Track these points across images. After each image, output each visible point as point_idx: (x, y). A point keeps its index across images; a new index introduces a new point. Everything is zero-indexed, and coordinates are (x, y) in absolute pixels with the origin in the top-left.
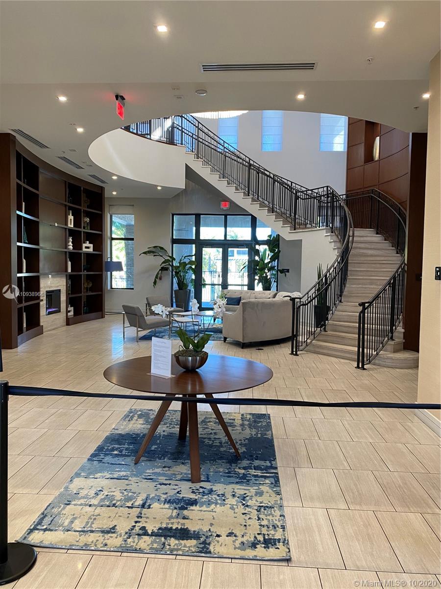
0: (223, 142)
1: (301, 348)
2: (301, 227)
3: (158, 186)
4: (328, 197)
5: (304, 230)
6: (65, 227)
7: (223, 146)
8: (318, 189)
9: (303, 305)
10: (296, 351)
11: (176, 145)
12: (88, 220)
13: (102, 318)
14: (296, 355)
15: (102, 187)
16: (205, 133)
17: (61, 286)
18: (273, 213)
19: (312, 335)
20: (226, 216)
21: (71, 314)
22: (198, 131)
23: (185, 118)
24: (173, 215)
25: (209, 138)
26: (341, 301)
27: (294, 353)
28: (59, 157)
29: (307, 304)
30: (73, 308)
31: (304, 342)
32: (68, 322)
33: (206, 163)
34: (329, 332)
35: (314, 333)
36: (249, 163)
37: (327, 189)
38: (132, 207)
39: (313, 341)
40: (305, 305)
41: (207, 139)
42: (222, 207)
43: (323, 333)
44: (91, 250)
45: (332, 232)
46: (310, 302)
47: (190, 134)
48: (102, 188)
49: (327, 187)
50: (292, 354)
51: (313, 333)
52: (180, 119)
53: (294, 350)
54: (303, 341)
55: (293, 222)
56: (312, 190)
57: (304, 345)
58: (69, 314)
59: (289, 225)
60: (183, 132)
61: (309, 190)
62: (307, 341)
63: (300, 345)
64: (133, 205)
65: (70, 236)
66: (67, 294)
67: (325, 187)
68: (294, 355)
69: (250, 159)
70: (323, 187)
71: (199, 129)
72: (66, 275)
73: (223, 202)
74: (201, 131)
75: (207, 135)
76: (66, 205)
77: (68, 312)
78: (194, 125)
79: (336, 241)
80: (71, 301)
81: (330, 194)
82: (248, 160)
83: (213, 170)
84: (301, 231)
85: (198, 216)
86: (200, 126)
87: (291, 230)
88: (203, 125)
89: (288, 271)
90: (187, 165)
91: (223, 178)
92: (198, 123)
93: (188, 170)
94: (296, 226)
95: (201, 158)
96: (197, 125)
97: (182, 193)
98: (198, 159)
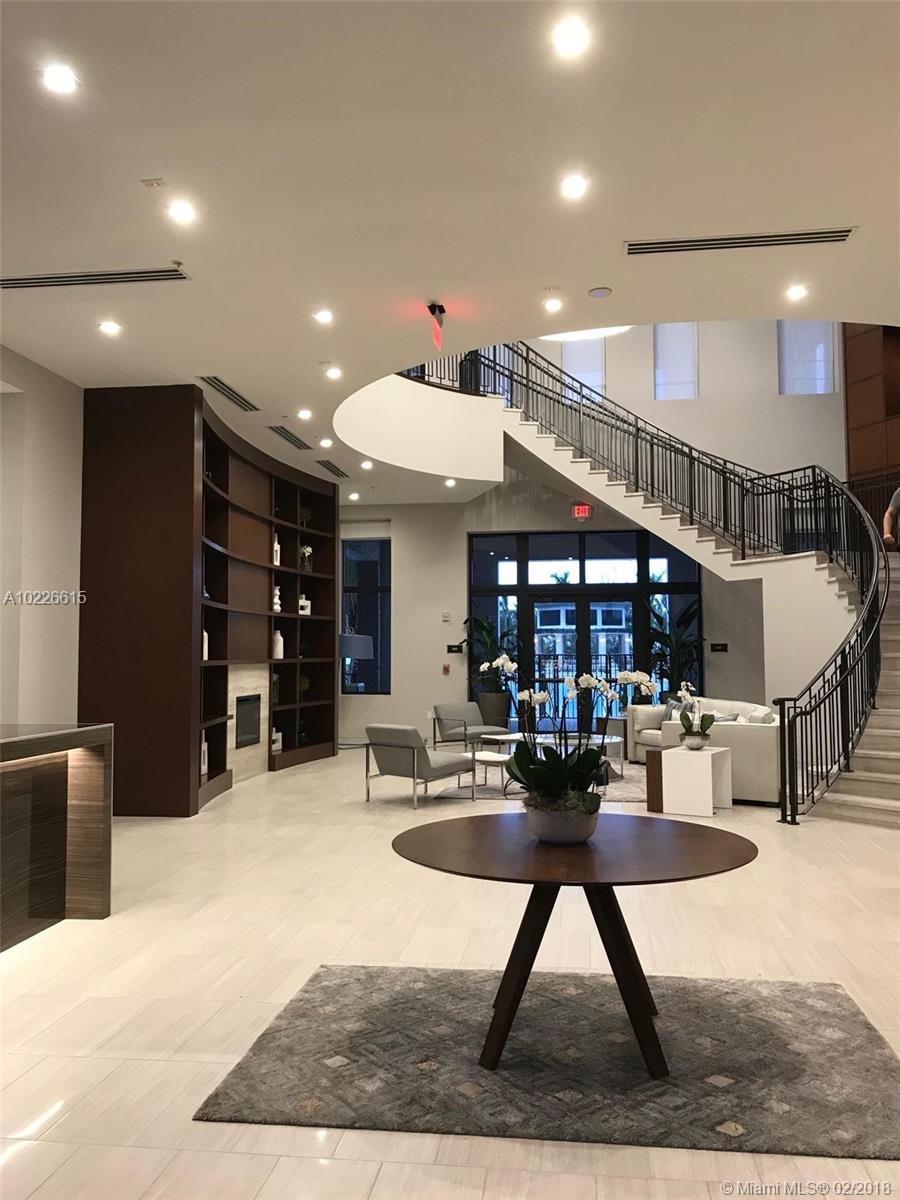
0: (577, 385)
1: (801, 808)
2: (757, 553)
3: (445, 478)
4: (816, 488)
5: (766, 559)
6: (269, 565)
7: (579, 394)
8: (792, 472)
9: (801, 714)
10: (793, 816)
11: (485, 396)
12: (308, 550)
13: (334, 755)
14: (794, 822)
15: (334, 485)
16: (542, 370)
17: (259, 687)
18: (692, 524)
19: (822, 779)
20: (582, 534)
21: (278, 746)
22: (527, 367)
24: (471, 536)
25: (551, 379)
26: (874, 707)
27: (789, 818)
28: (271, 428)
29: (810, 713)
30: (280, 734)
31: (808, 795)
32: (273, 764)
33: (546, 428)
34: (857, 774)
35: (827, 776)
36: (636, 426)
37: (814, 472)
38: (384, 524)
39: (826, 794)
40: (806, 713)
41: (546, 381)
43: (845, 775)
44: (307, 612)
45: (831, 562)
46: (815, 709)
47: (507, 372)
48: (334, 487)
49: (813, 468)
50: (784, 820)
51: (825, 775)
53: (789, 813)
54: (805, 793)
55: (739, 543)
56: (771, 477)
57: (808, 803)
58: (274, 747)
59: (731, 549)
60: (496, 371)
61: (766, 477)
62: (812, 792)
63: (800, 801)
64: (389, 521)
65: (276, 585)
66: (271, 705)
67: (808, 468)
68: (789, 823)
69: (637, 418)
70: (804, 469)
71: (530, 362)
72: (270, 665)
73: (576, 507)
74: (534, 365)
75: (546, 373)
76: (270, 524)
77: (272, 742)
78: (519, 355)
79: (843, 580)
80: (276, 721)
81: (821, 482)
82: (632, 419)
83: (561, 443)
84: (759, 560)
85: (523, 538)
86: (532, 355)
87: (735, 559)
88: (537, 354)
89: (724, 648)
90: (506, 435)
91: (582, 457)
92: (528, 349)
93: (509, 444)
94: (747, 551)
95: (534, 420)
96: (525, 354)
97: (491, 491)
98: (531, 422)
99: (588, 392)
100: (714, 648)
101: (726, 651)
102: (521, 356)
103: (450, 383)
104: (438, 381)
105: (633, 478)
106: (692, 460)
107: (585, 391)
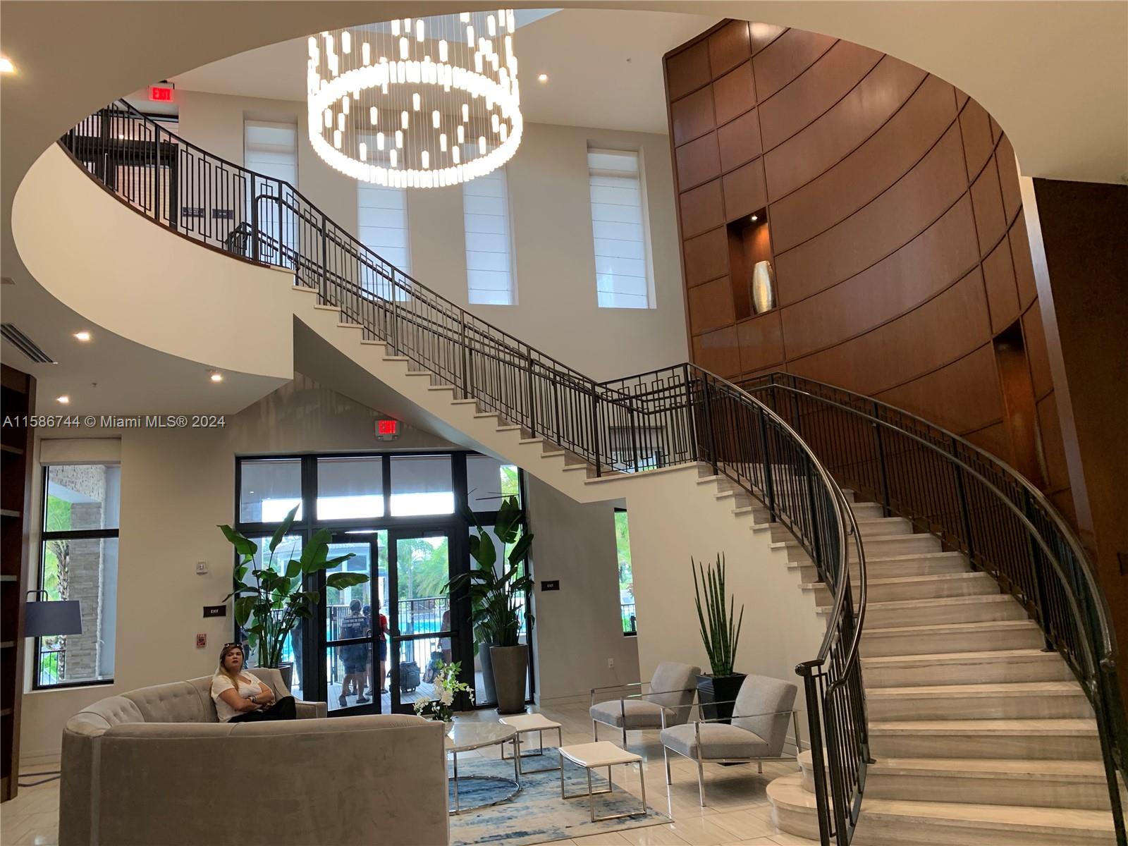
0: (389, 269)
5: (629, 475)
7: (391, 280)
8: (656, 372)
11: (269, 267)
13: (9, 798)
15: (31, 375)
16: (343, 247)
18: (534, 436)
20: (386, 457)
22: (324, 242)
23: (289, 206)
24: (239, 460)
33: (347, 315)
34: (882, 765)
37: (685, 371)
38: (115, 442)
42: (378, 433)
45: (716, 473)
48: (28, 380)
49: (684, 366)
52: (276, 206)
55: (593, 458)
64: (119, 438)
67: (678, 366)
69: (462, 311)
70: (672, 368)
71: (328, 236)
73: (380, 422)
74: (333, 240)
75: (349, 251)
78: (313, 225)
79: (739, 495)
83: (369, 335)
84: (617, 477)
85: (309, 461)
86: (329, 226)
87: (588, 477)
88: (336, 226)
89: (555, 585)
90: (297, 321)
91: (396, 354)
92: (325, 218)
93: (301, 332)
94: (605, 468)
95: (332, 304)
96: (320, 225)
97: (267, 398)
98: (328, 307)
99: (402, 278)
100: (545, 586)
101: (557, 588)
102: (315, 226)
103: (219, 245)
104: (201, 238)
105: (460, 382)
106: (532, 362)
107: (398, 277)
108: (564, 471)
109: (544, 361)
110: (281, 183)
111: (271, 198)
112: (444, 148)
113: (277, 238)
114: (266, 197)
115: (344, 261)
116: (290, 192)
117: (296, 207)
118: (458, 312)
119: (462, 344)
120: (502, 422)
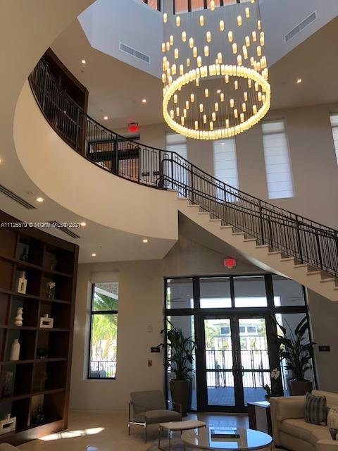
0: (222, 185)
3: (142, 238)
7: (223, 190)
11: (166, 190)
12: (52, 285)
15: (74, 244)
16: (201, 177)
18: (302, 264)
20: (231, 277)
22: (192, 176)
23: (176, 162)
24: (166, 279)
33: (204, 209)
36: (259, 206)
42: (225, 266)
44: (50, 326)
52: (170, 163)
64: (117, 271)
65: (19, 307)
69: (260, 200)
71: (194, 173)
73: (227, 260)
74: (196, 175)
75: (203, 179)
83: (214, 215)
85: (196, 280)
87: (336, 286)
88: (197, 168)
89: (328, 349)
90: (180, 213)
91: (227, 225)
92: (192, 165)
93: (182, 218)
96: (190, 169)
98: (195, 205)
99: (229, 188)
100: (321, 349)
101: (329, 350)
102: (188, 169)
105: (260, 237)
106: (299, 223)
107: (227, 188)
108: (321, 282)
109: (305, 221)
110: (172, 152)
111: (169, 160)
112: (236, 116)
113: (171, 177)
114: (166, 160)
115: (201, 183)
116: (177, 156)
117: (179, 162)
118: (257, 201)
119: (260, 217)
120: (283, 256)
